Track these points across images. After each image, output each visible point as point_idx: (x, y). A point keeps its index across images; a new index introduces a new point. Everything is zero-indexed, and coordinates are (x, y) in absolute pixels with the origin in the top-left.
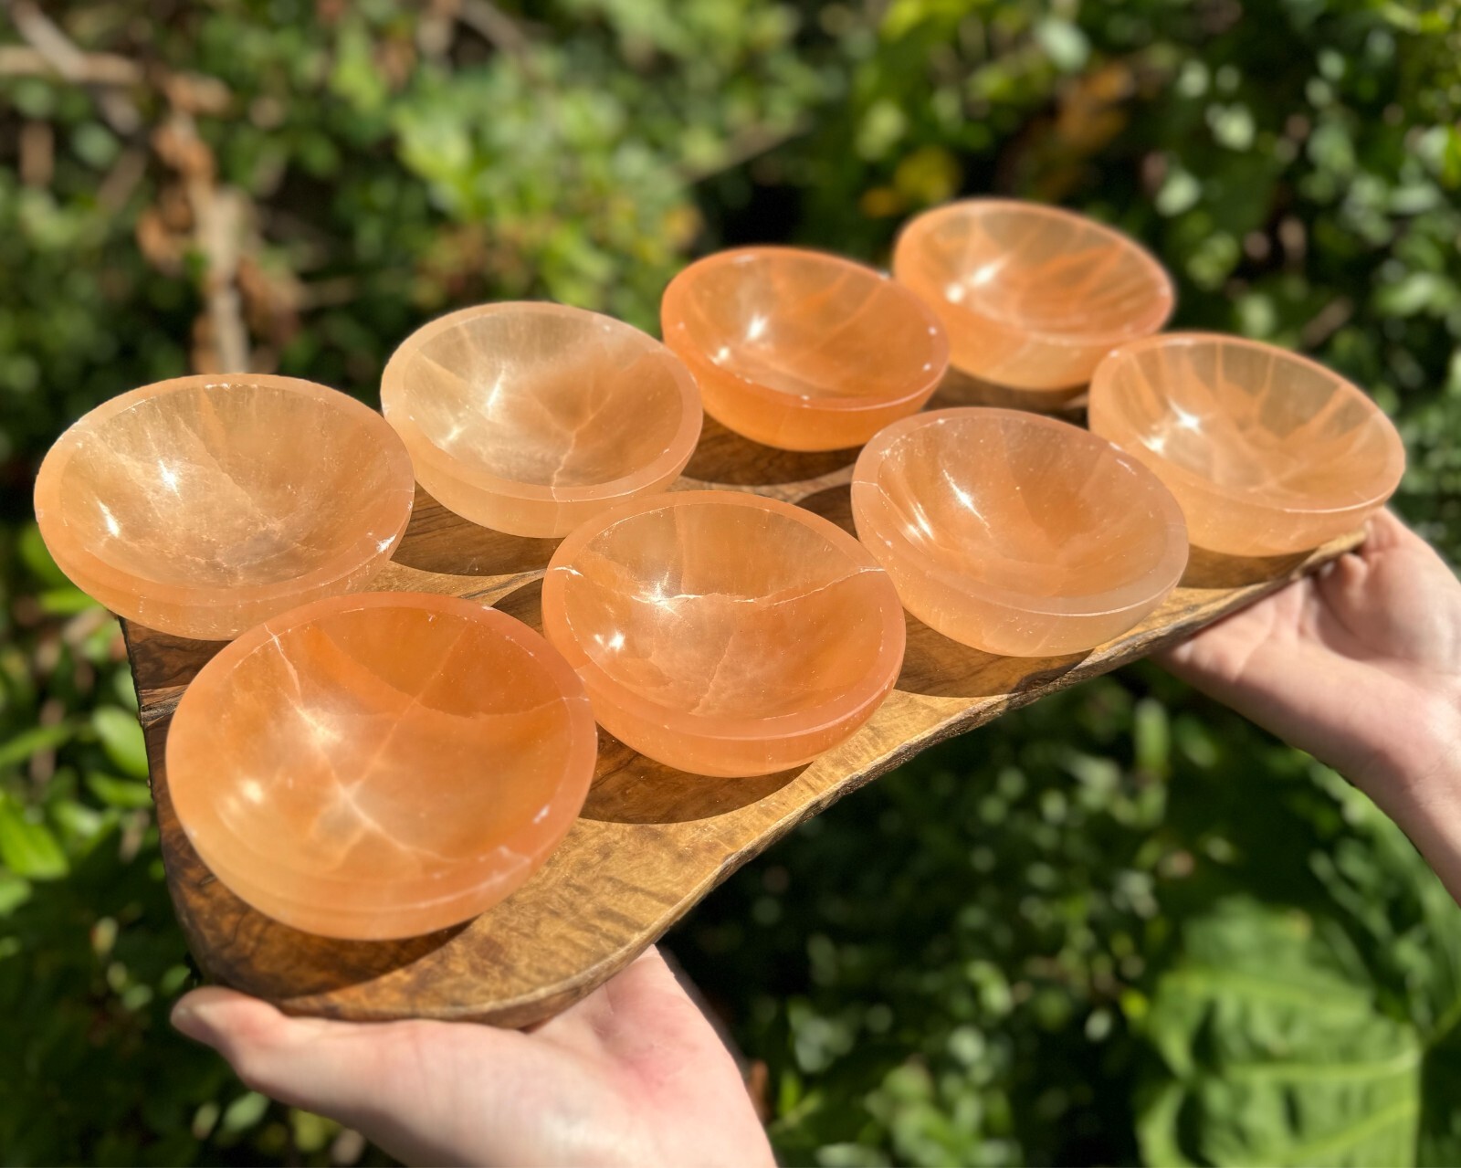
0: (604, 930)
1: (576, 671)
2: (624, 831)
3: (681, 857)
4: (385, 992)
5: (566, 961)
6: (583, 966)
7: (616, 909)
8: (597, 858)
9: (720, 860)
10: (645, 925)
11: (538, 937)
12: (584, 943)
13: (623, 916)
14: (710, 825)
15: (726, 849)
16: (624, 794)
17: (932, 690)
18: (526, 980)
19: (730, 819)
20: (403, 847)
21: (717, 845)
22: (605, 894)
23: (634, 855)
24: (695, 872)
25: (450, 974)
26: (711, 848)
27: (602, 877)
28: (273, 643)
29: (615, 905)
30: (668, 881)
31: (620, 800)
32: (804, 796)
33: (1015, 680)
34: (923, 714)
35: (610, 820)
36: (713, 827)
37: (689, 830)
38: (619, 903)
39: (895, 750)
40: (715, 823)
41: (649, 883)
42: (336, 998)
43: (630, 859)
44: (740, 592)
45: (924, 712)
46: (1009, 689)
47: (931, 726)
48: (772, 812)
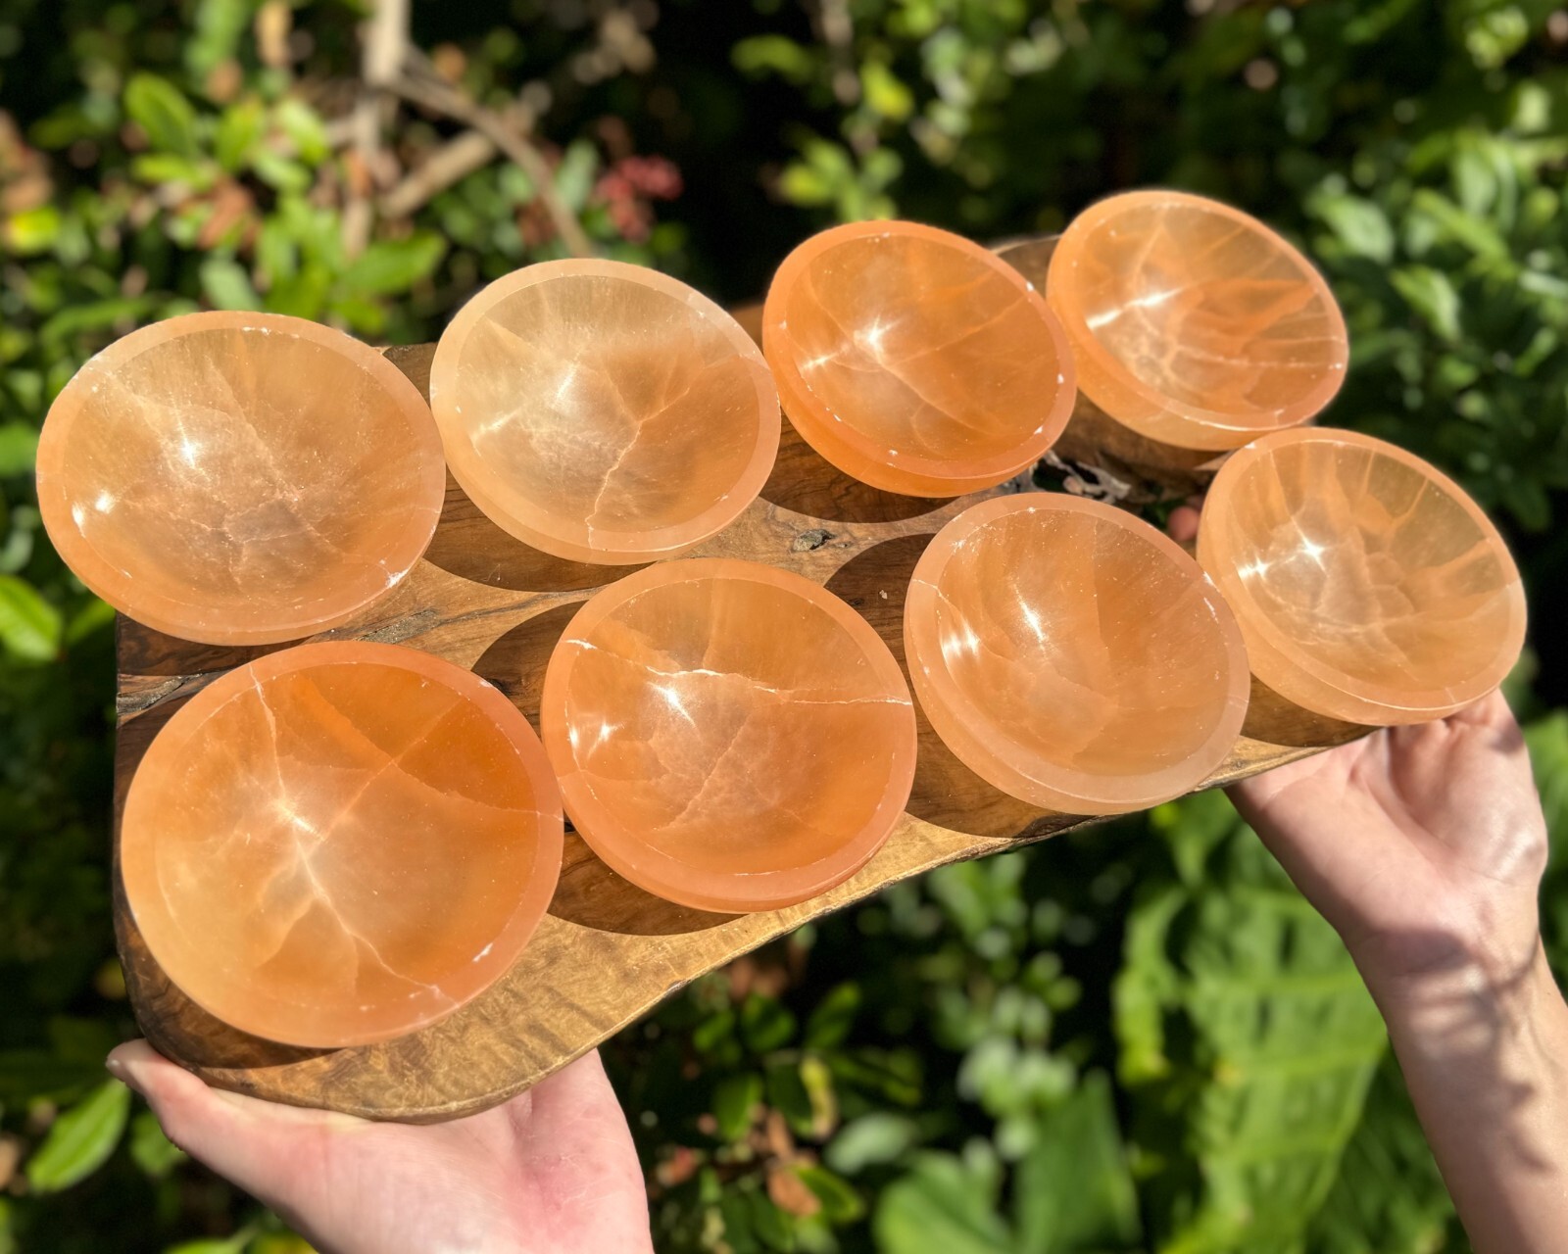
0: (530, 1046)
1: (558, 779)
2: (577, 935)
3: (627, 977)
4: (301, 1077)
5: (484, 1076)
6: (500, 1084)
7: (547, 1025)
8: (542, 962)
9: (664, 987)
10: (572, 1049)
11: (463, 1043)
12: (507, 1059)
13: (553, 1035)
14: (665, 944)
15: (674, 976)
16: (587, 891)
17: (936, 818)
18: (441, 1090)
19: (687, 941)
20: (347, 930)
21: (666, 969)
22: (541, 1006)
23: (580, 966)
24: (637, 996)
25: (368, 1070)
26: (660, 971)
27: (543, 986)
28: (256, 690)
29: (548, 1020)
30: (605, 1002)
31: (582, 898)
32: (769, 926)
33: (1024, 823)
34: (918, 847)
35: (567, 919)
36: (668, 946)
37: (642, 946)
38: (552, 1020)
39: (877, 885)
40: (670, 943)
41: (588, 1002)
42: (253, 1075)
43: (574, 969)
44: (763, 678)
45: (920, 845)
46: (1017, 832)
47: (922, 863)
48: (731, 938)
